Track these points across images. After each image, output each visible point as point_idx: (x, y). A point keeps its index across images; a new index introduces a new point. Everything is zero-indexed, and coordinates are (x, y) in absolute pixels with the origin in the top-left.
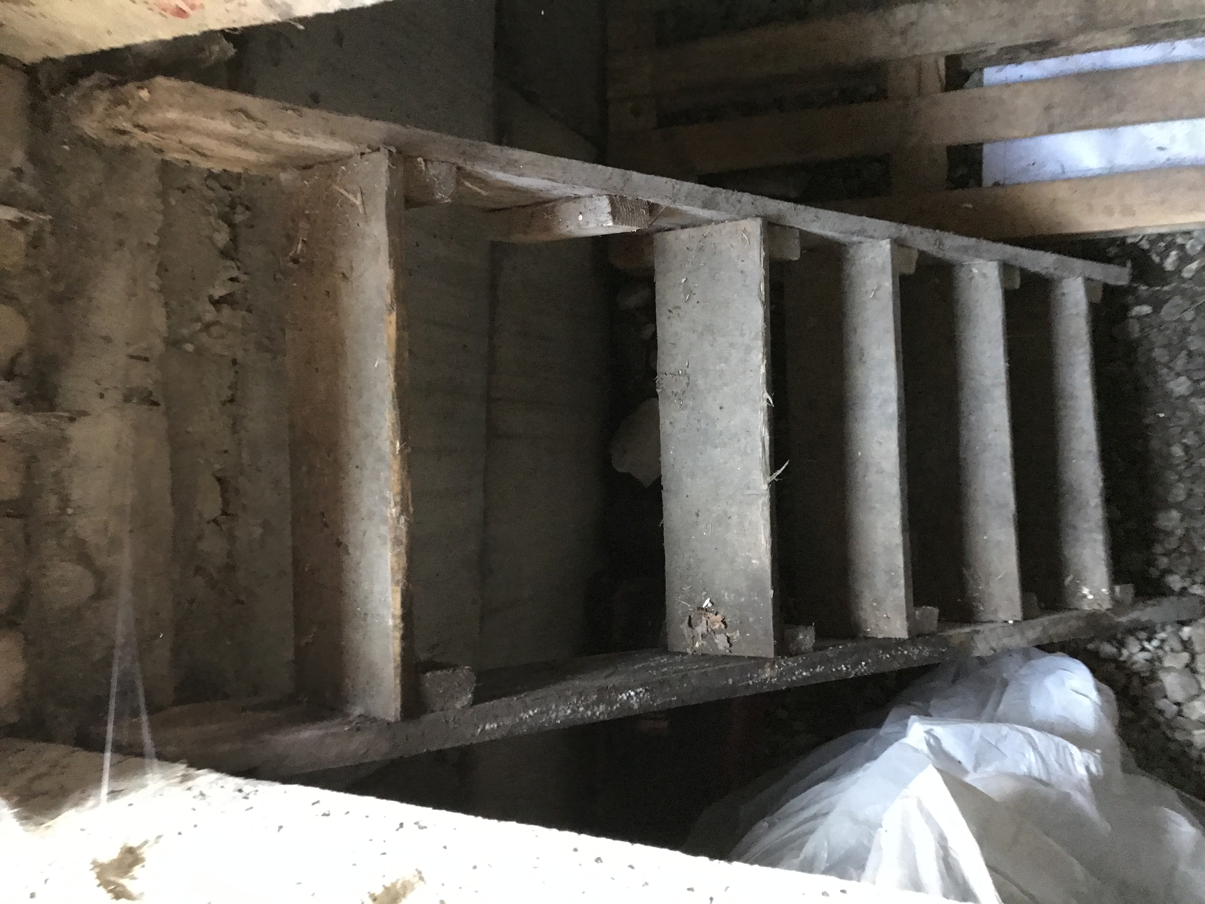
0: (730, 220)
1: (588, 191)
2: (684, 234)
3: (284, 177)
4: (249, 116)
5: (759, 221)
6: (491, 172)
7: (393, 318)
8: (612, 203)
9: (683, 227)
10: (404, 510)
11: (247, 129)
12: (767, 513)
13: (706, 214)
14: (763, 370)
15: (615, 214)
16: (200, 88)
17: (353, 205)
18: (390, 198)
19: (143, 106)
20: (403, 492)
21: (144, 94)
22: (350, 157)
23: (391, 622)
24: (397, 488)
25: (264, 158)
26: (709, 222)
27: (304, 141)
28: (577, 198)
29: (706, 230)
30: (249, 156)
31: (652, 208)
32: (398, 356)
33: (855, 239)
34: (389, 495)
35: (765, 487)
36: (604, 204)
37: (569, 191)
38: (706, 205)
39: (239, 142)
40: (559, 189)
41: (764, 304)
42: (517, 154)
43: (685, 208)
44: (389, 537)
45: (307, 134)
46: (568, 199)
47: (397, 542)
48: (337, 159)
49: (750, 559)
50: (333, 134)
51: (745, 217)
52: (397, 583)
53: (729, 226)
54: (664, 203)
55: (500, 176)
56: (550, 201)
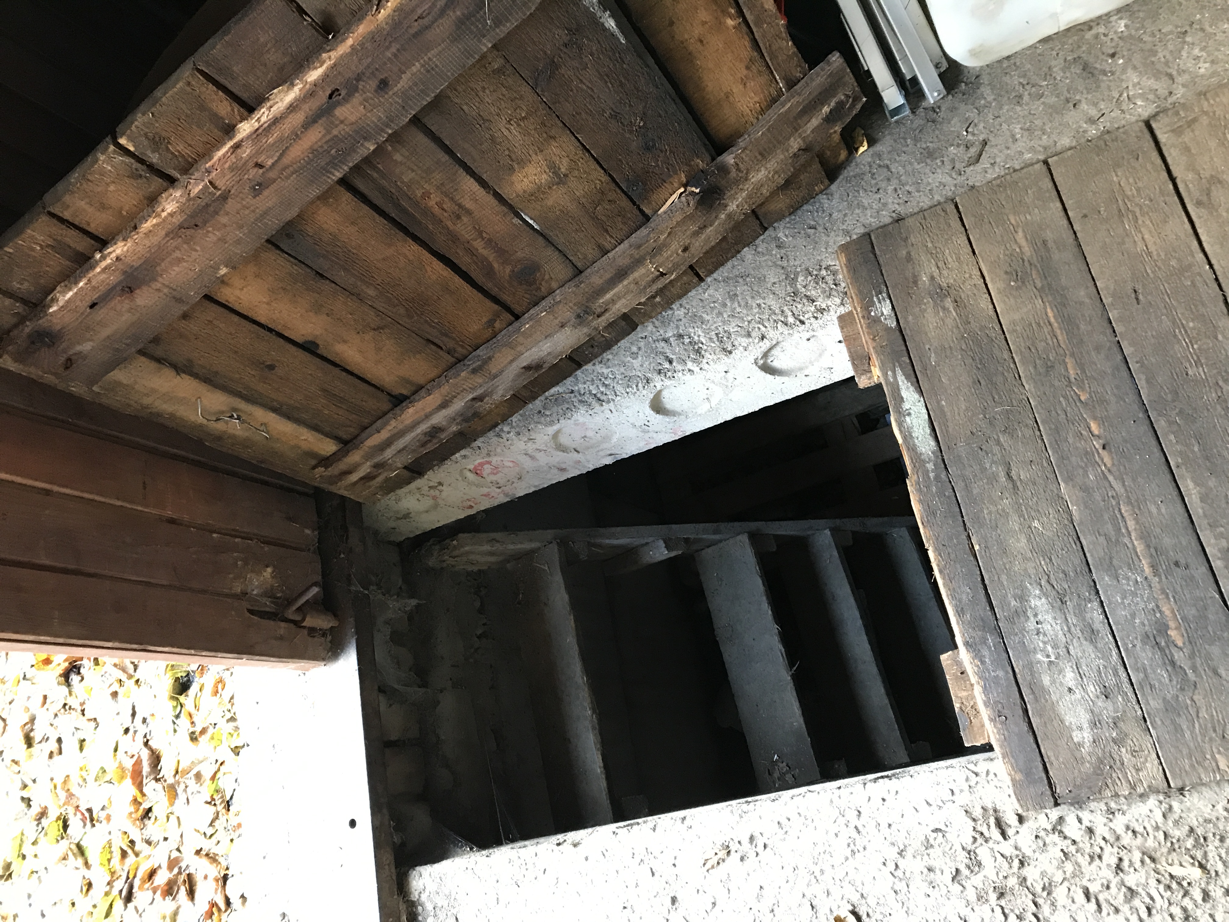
0: (732, 537)
1: (651, 539)
2: (709, 550)
3: (508, 565)
4: (498, 541)
5: (746, 535)
6: (603, 541)
7: (572, 617)
8: (665, 542)
9: (708, 547)
10: (594, 712)
11: (498, 547)
12: (795, 694)
13: (717, 537)
14: (770, 612)
15: (668, 547)
16: (477, 535)
17: (544, 570)
18: (560, 562)
19: (455, 547)
20: (592, 702)
21: (455, 542)
22: (539, 548)
23: (599, 771)
24: (589, 700)
25: (501, 558)
26: (720, 541)
27: (519, 546)
28: (647, 544)
29: (721, 545)
30: (493, 559)
31: (687, 540)
32: (578, 635)
33: (809, 533)
34: (586, 704)
35: (789, 678)
36: (661, 544)
37: (643, 541)
38: (715, 533)
39: (492, 554)
40: (637, 541)
41: (761, 577)
42: (613, 529)
43: (704, 536)
44: (590, 726)
45: (521, 543)
46: (643, 545)
47: (594, 728)
48: (533, 551)
49: (792, 723)
50: (531, 540)
51: (738, 534)
52: (598, 750)
53: (731, 541)
54: (692, 537)
55: (607, 541)
56: (633, 548)
